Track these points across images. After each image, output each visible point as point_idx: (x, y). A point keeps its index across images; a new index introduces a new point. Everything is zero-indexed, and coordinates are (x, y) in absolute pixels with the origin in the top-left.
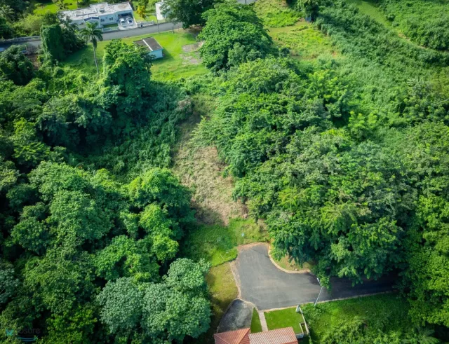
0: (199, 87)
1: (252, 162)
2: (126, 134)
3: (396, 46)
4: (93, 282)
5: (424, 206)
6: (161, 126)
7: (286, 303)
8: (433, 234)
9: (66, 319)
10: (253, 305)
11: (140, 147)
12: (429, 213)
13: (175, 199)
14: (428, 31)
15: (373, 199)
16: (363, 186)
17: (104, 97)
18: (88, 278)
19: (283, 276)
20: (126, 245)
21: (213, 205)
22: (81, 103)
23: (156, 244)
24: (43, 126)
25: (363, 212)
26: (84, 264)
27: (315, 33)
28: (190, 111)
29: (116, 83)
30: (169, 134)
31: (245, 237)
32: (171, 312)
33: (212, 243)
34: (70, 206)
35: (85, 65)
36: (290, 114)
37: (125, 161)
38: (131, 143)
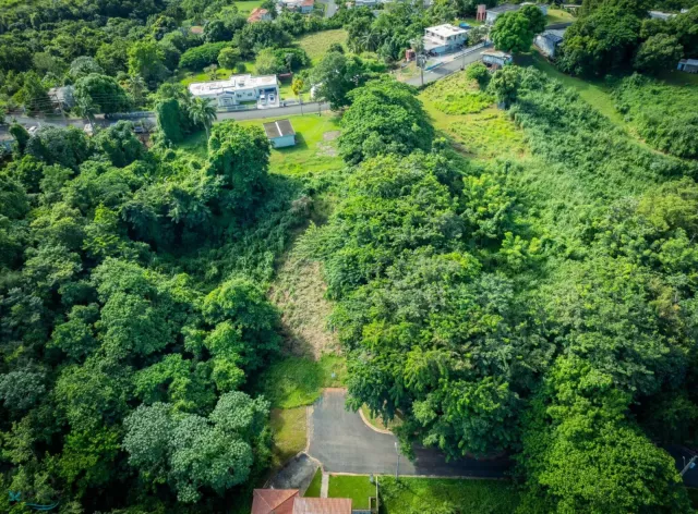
0: (328, 184)
1: (350, 284)
2: (228, 236)
3: (622, 149)
4: (128, 402)
5: (559, 369)
6: (270, 229)
7: (360, 469)
8: (562, 409)
9: (86, 439)
10: (319, 463)
11: (242, 252)
12: (562, 380)
13: (254, 319)
14: (672, 130)
15: (481, 350)
16: (471, 331)
17: (204, 187)
18: (123, 396)
19: (368, 434)
20: (177, 366)
21: (307, 334)
22: (175, 192)
23: (216, 370)
24: (128, 216)
25: (458, 365)
26: (122, 380)
27: (505, 125)
28: (307, 213)
29: (221, 173)
30: (277, 240)
31: (336, 379)
32: (197, 451)
33: (293, 379)
34: (121, 311)
35: (201, 148)
36: (405, 228)
37: (220, 268)
38: (231, 247)
